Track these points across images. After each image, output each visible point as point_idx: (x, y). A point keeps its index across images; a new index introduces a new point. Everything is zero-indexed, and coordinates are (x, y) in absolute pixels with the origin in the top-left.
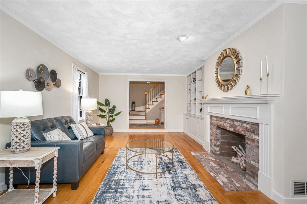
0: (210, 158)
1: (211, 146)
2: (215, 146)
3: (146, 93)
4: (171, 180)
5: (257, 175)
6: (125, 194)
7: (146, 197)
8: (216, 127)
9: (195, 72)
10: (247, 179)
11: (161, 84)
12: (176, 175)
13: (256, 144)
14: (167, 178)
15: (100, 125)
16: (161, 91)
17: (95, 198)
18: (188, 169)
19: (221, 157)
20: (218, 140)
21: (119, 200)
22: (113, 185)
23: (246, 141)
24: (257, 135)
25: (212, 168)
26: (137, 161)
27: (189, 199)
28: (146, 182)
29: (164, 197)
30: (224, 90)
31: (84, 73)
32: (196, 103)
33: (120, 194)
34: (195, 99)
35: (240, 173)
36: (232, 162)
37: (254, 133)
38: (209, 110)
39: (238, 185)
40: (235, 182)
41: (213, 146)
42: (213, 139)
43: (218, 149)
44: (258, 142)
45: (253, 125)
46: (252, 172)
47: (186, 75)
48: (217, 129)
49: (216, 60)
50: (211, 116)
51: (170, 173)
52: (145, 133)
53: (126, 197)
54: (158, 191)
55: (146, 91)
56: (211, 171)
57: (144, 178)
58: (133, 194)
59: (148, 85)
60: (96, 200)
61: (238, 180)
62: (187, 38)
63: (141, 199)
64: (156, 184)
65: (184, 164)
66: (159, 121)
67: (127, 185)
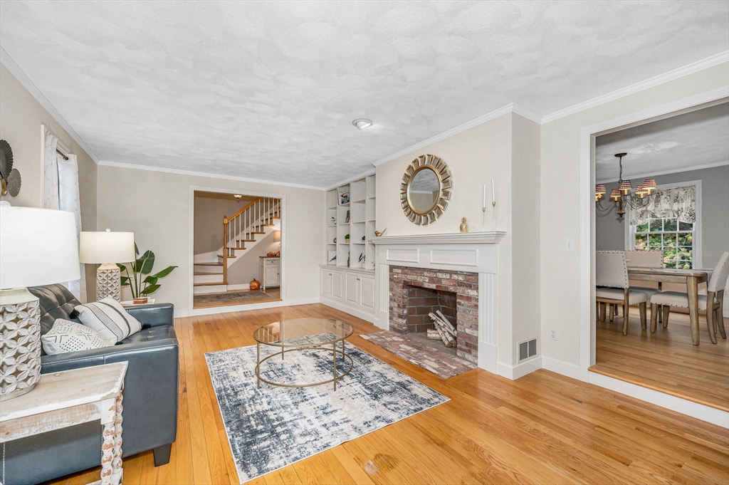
0: (395, 338)
1: (391, 318)
2: (400, 316)
3: (226, 221)
4: (361, 385)
5: (476, 348)
6: (296, 432)
7: (341, 423)
8: (401, 285)
9: (348, 185)
10: (459, 357)
11: (262, 201)
12: (364, 377)
13: (474, 302)
14: (352, 385)
15: (146, 302)
16: (257, 218)
17: (235, 460)
18: (374, 363)
19: (409, 335)
20: (404, 307)
21: (295, 445)
22: (257, 425)
23: (458, 300)
24: (474, 289)
25: (407, 352)
26: (270, 370)
27: (407, 404)
28: (321, 402)
29: (370, 413)
30: (419, 223)
31: (67, 159)
32: (351, 244)
33: (288, 435)
34: (348, 237)
35: (446, 351)
36: (429, 339)
37: (471, 287)
38: (388, 256)
39: (454, 368)
40: (449, 365)
41: (394, 319)
42: (396, 305)
43: (405, 321)
44: (477, 300)
45: (469, 275)
46: (467, 344)
47: (324, 189)
48: (403, 288)
49: (403, 171)
50: (392, 268)
51: (352, 377)
52: (240, 314)
53: (303, 435)
54: (353, 408)
55: (225, 217)
56: (410, 358)
57: (311, 396)
58: (312, 427)
59: (238, 202)
60: (243, 462)
61: (452, 362)
62: (371, 124)
63: (333, 429)
64: (342, 399)
65: (362, 356)
66: (259, 285)
67: (287, 417)
